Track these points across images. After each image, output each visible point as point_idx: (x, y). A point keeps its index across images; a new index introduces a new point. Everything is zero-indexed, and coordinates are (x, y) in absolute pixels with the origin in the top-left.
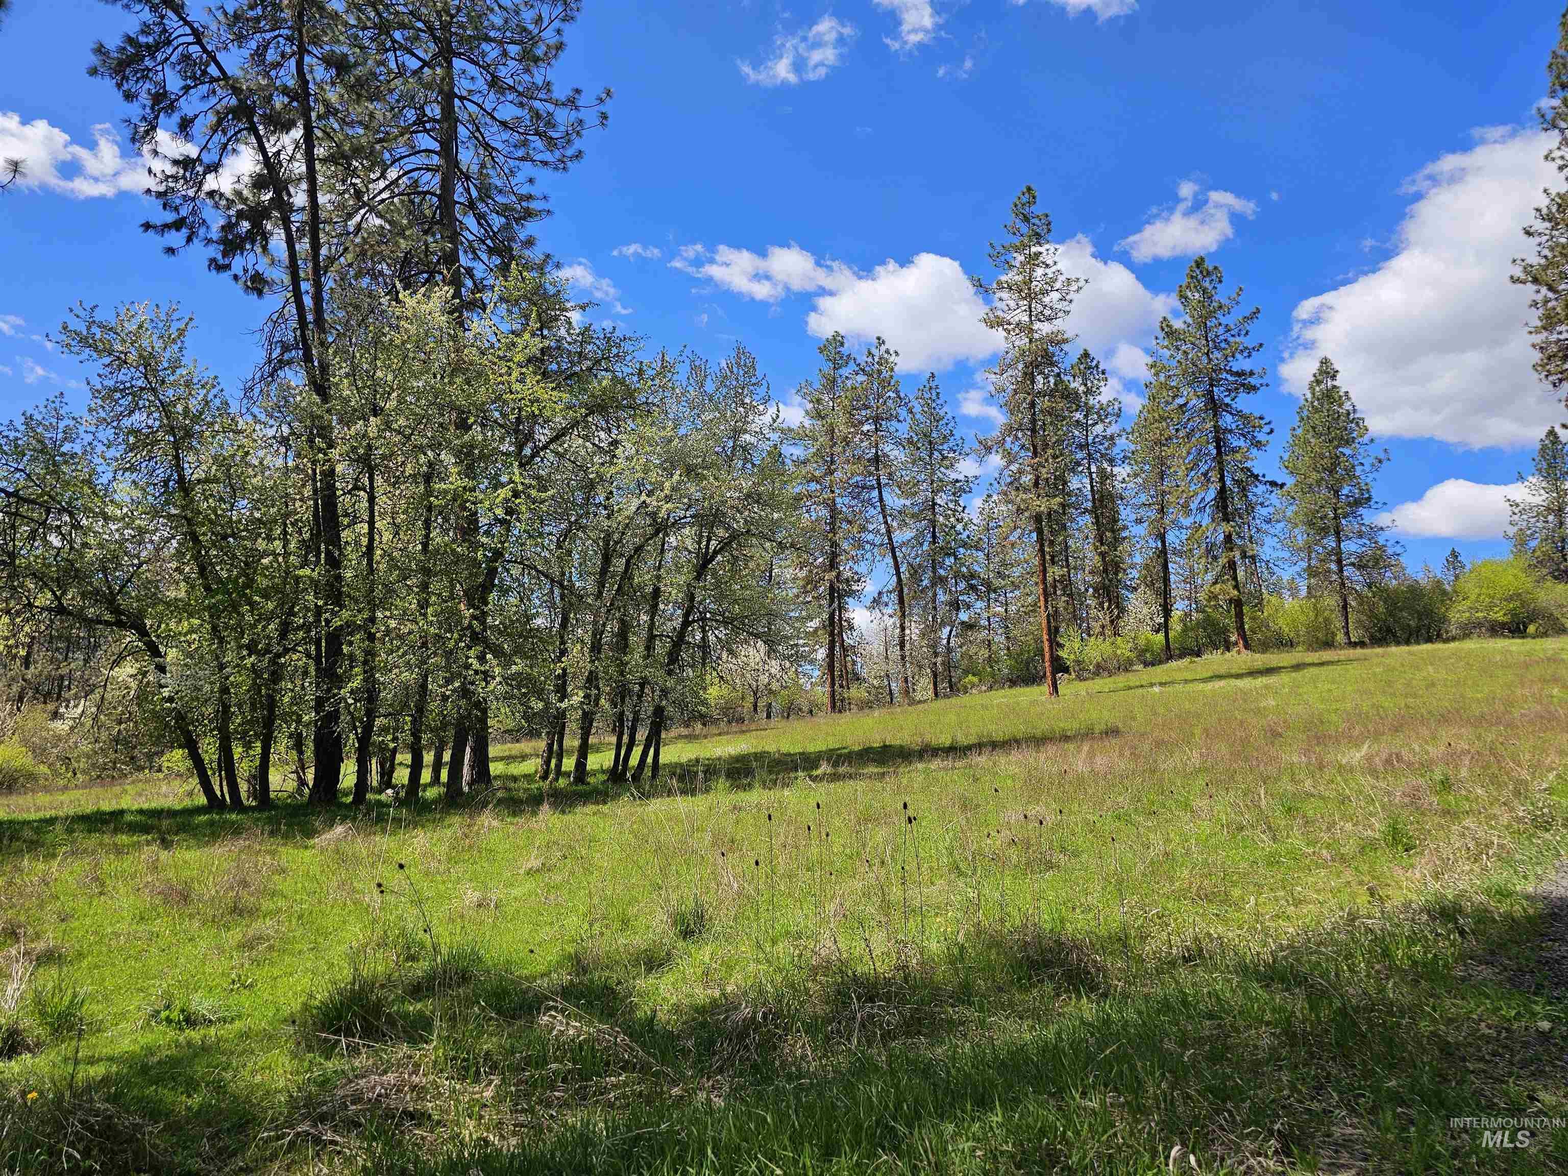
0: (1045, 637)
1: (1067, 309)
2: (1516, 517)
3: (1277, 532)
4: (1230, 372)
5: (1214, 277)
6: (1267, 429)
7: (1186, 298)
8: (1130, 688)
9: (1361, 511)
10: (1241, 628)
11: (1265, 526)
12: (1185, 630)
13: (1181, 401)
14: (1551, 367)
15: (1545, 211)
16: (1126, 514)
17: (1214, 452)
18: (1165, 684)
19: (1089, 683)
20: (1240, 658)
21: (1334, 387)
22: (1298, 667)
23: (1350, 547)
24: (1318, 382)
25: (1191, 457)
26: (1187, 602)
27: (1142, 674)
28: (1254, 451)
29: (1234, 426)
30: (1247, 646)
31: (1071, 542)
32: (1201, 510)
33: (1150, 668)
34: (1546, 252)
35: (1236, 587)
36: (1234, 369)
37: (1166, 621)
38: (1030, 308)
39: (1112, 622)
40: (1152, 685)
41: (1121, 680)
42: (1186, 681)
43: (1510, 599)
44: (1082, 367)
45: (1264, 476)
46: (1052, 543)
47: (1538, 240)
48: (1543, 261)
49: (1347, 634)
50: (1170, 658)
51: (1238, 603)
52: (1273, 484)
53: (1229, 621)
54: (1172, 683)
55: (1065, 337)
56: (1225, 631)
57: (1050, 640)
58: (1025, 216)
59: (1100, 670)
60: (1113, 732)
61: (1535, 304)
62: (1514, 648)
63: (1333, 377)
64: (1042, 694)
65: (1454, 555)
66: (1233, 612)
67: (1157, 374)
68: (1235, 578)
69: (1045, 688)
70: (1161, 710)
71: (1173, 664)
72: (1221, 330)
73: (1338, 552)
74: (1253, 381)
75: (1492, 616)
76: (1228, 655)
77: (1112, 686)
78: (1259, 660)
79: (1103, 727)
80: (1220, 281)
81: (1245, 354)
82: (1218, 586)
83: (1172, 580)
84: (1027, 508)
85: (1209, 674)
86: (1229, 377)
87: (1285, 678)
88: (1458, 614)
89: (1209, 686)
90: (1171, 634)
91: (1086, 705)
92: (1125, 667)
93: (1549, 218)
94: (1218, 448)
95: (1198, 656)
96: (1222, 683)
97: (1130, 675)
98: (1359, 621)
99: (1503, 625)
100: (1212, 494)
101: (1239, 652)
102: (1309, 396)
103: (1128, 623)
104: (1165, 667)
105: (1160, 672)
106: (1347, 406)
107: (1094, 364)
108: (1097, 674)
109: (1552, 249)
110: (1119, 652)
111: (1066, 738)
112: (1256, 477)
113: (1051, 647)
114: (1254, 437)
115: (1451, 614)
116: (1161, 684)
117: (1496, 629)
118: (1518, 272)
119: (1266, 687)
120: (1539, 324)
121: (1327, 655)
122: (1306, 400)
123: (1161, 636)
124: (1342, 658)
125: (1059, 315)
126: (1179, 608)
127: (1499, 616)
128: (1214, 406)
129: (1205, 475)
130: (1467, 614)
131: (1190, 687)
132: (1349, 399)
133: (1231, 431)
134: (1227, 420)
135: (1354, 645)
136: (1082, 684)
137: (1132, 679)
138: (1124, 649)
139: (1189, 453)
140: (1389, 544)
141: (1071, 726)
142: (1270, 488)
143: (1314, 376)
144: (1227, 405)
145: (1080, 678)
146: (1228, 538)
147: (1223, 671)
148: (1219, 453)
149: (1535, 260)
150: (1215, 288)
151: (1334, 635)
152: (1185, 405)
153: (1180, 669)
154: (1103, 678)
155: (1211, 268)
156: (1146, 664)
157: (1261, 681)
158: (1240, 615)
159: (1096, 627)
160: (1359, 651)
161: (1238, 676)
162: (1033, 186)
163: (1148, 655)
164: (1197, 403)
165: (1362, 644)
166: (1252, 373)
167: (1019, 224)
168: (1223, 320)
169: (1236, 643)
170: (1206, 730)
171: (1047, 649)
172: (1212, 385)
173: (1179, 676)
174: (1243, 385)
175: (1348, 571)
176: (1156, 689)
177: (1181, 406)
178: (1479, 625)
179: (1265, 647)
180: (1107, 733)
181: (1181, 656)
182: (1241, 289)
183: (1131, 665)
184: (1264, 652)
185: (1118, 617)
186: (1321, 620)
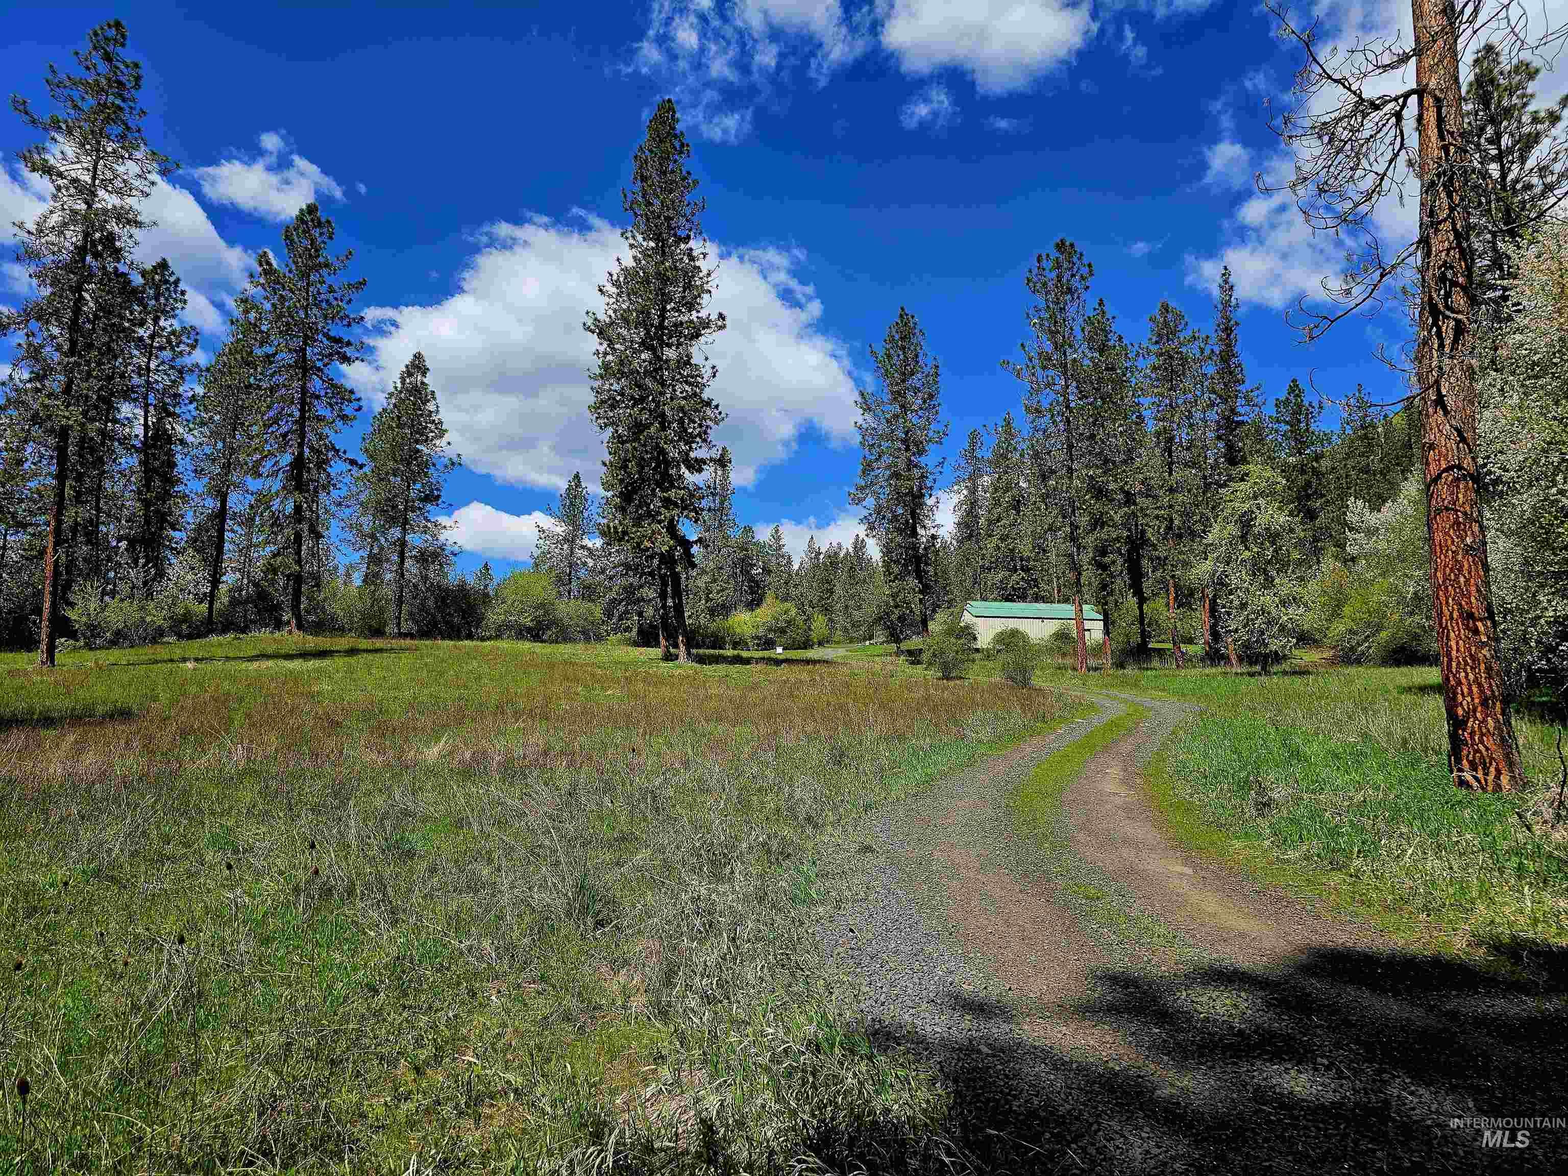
0: (48, 589)
1: (146, 189)
2: (541, 541)
3: (344, 516)
4: (326, 335)
5: (325, 230)
6: (355, 405)
7: (292, 241)
8: (156, 662)
9: (429, 507)
10: (295, 607)
11: (333, 508)
12: (234, 602)
13: (270, 350)
14: (601, 411)
15: (615, 278)
16: (183, 464)
17: (297, 414)
18: (202, 660)
19: (101, 654)
20: (293, 638)
21: (423, 383)
22: (352, 652)
23: (414, 539)
24: (410, 375)
25: (271, 414)
26: (238, 575)
27: (173, 647)
28: (339, 424)
29: (322, 393)
30: (300, 627)
31: (107, 484)
32: (275, 474)
33: (184, 642)
34: (611, 312)
35: (299, 562)
36: (332, 334)
37: (212, 592)
38: (95, 168)
39: (145, 583)
40: (184, 660)
41: (147, 652)
42: (228, 658)
43: (537, 608)
44: (157, 277)
45: (345, 452)
46: (79, 478)
47: (607, 299)
48: (607, 320)
49: (398, 624)
50: (210, 631)
51: (298, 579)
52: (353, 462)
53: (285, 600)
54: (211, 659)
55: (139, 218)
56: (278, 607)
57: (54, 594)
58: (106, 53)
59: (119, 639)
60: (123, 714)
61: (597, 353)
62: (538, 650)
63: (424, 374)
64: (31, 662)
65: (486, 568)
66: (290, 590)
67: (246, 312)
68: (298, 552)
69: (39, 656)
70: (193, 689)
71: (214, 638)
72: (324, 288)
73: (403, 543)
74: (348, 351)
75: (522, 620)
76: (277, 634)
77: (132, 659)
78: (312, 642)
79: (109, 707)
80: (331, 238)
81: (345, 322)
82: (280, 559)
83: (226, 548)
84: (49, 417)
85: (254, 653)
86: (324, 340)
87: (340, 662)
88: (494, 616)
89: (255, 665)
90: (217, 605)
91: (92, 680)
92: (156, 636)
93: (617, 284)
94: (302, 411)
95: (243, 632)
96: (270, 663)
97: (158, 648)
98: (411, 614)
99: (529, 630)
100: (286, 459)
101: (290, 632)
102: (399, 385)
103: (167, 589)
104: (203, 641)
105: (195, 647)
106: (431, 406)
107: (172, 279)
108: (113, 643)
109: (615, 311)
110: (148, 619)
111: (48, 721)
112: (337, 451)
113: (54, 604)
114: (341, 410)
115: (489, 614)
116: (197, 660)
117: (522, 633)
118: (590, 322)
119: (318, 670)
120: (598, 371)
121: (379, 643)
122: (396, 388)
123: (204, 606)
124: (394, 646)
125: (134, 192)
126: (230, 578)
127: (528, 622)
128: (304, 368)
129: (284, 436)
130: (503, 617)
131: (229, 665)
132: (434, 399)
133: (318, 397)
134: (316, 384)
135: (404, 636)
136: (91, 653)
137: (162, 652)
138: (157, 617)
139: (269, 407)
140: (448, 543)
141: (60, 704)
142: (350, 467)
143: (407, 366)
144: (319, 369)
145: (89, 647)
146: (298, 509)
147: (270, 651)
148: (302, 417)
149: (602, 317)
150: (325, 243)
151: (385, 624)
152: (274, 355)
153: (221, 645)
154: (122, 648)
155: (323, 220)
156: (180, 636)
157: (312, 664)
158: (297, 594)
159: (124, 588)
160: (408, 642)
161: (289, 657)
162: (124, 23)
163: (184, 627)
164: (286, 358)
165: (411, 636)
166: (349, 344)
167: (97, 58)
168: (329, 280)
169: (288, 623)
170: (248, 716)
171: (47, 605)
172: (305, 343)
173: (220, 652)
174: (338, 353)
175: (408, 563)
176: (190, 665)
177: (268, 356)
178: (509, 627)
179: (319, 628)
180: (112, 717)
181: (224, 631)
182: (350, 253)
183: (162, 635)
184: (317, 634)
185: (154, 580)
186: (376, 608)
